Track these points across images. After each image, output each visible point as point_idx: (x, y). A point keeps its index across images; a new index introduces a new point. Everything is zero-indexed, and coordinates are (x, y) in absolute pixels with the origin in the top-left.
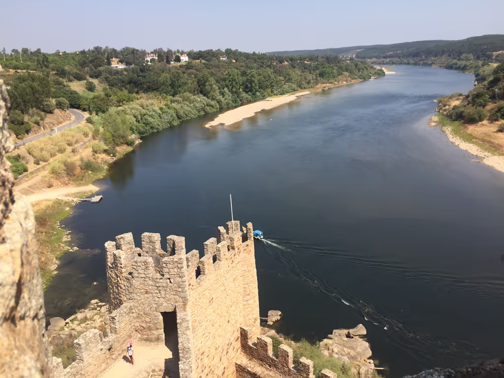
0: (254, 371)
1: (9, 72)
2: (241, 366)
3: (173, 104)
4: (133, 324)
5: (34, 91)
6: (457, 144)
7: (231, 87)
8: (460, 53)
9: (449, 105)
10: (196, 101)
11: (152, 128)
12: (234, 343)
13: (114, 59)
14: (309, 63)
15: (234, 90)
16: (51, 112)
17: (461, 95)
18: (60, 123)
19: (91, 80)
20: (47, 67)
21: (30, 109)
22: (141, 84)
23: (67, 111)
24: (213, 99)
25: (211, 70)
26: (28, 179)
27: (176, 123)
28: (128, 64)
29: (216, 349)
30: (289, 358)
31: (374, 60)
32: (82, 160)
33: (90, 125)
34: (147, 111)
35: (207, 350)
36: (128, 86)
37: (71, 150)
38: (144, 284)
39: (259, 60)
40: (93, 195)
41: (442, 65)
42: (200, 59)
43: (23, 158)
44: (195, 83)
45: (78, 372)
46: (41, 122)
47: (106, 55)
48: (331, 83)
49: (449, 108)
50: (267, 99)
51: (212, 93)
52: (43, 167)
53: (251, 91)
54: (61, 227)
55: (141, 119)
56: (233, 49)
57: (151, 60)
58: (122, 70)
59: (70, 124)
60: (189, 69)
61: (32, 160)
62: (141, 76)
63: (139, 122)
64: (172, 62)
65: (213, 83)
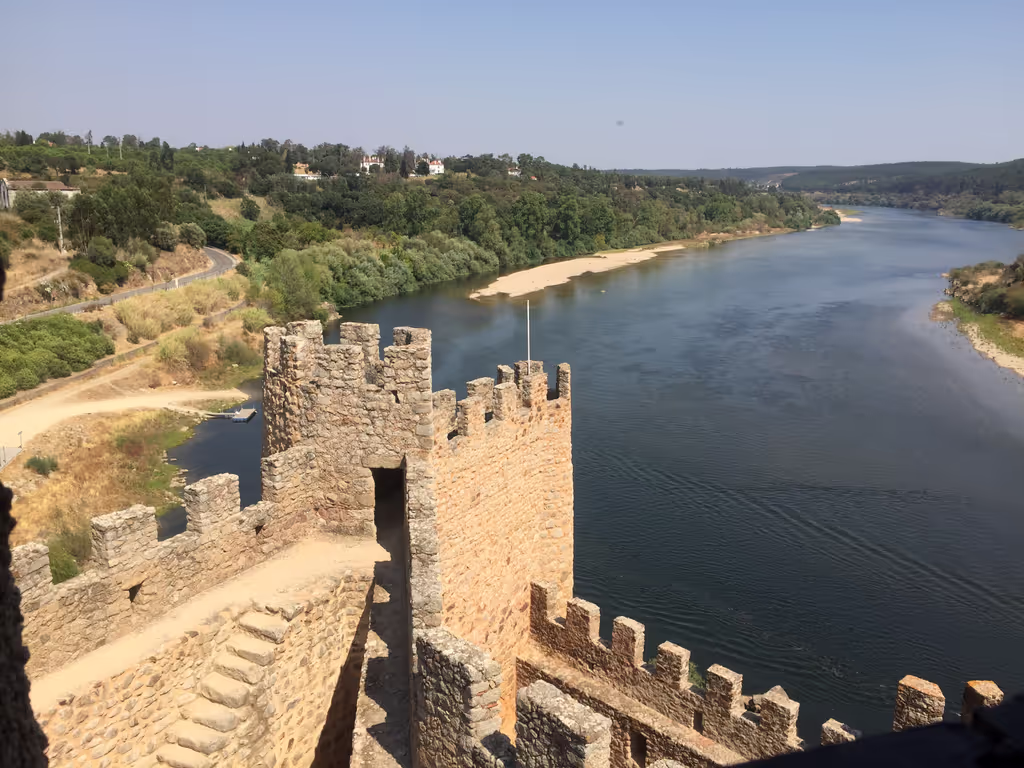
0: (557, 676)
1: (96, 173)
2: (528, 665)
3: (409, 251)
4: (310, 493)
5: (140, 203)
6: (990, 356)
7: (525, 226)
8: (999, 190)
9: (975, 283)
10: (453, 248)
11: (363, 293)
12: (516, 613)
13: (299, 165)
14: (686, 191)
15: (532, 232)
16: (169, 249)
17: (999, 266)
18: (186, 270)
19: (252, 197)
20: (170, 169)
21: (130, 238)
22: (348, 212)
23: (201, 251)
24: (488, 247)
25: (488, 192)
26: (112, 368)
27: (411, 288)
28: (326, 172)
29: (480, 610)
30: (637, 643)
31: (818, 194)
32: (221, 340)
33: (242, 277)
34: (356, 259)
35: (459, 603)
36: (322, 214)
37: (201, 322)
38: (340, 403)
39: (584, 181)
40: (237, 407)
41: (960, 210)
42: (468, 170)
43: (108, 329)
44: (456, 213)
45: (187, 552)
46: (148, 265)
47: (285, 155)
48: (728, 231)
49: (974, 289)
50: (596, 254)
51: (486, 235)
52: (145, 349)
53: (565, 236)
54: (169, 461)
55: (343, 274)
56: (535, 156)
57: (370, 167)
58: (313, 184)
59: (205, 273)
60: (445, 188)
61: (124, 333)
62: (350, 197)
63: (338, 279)
64: (412, 175)
65: (490, 215)
